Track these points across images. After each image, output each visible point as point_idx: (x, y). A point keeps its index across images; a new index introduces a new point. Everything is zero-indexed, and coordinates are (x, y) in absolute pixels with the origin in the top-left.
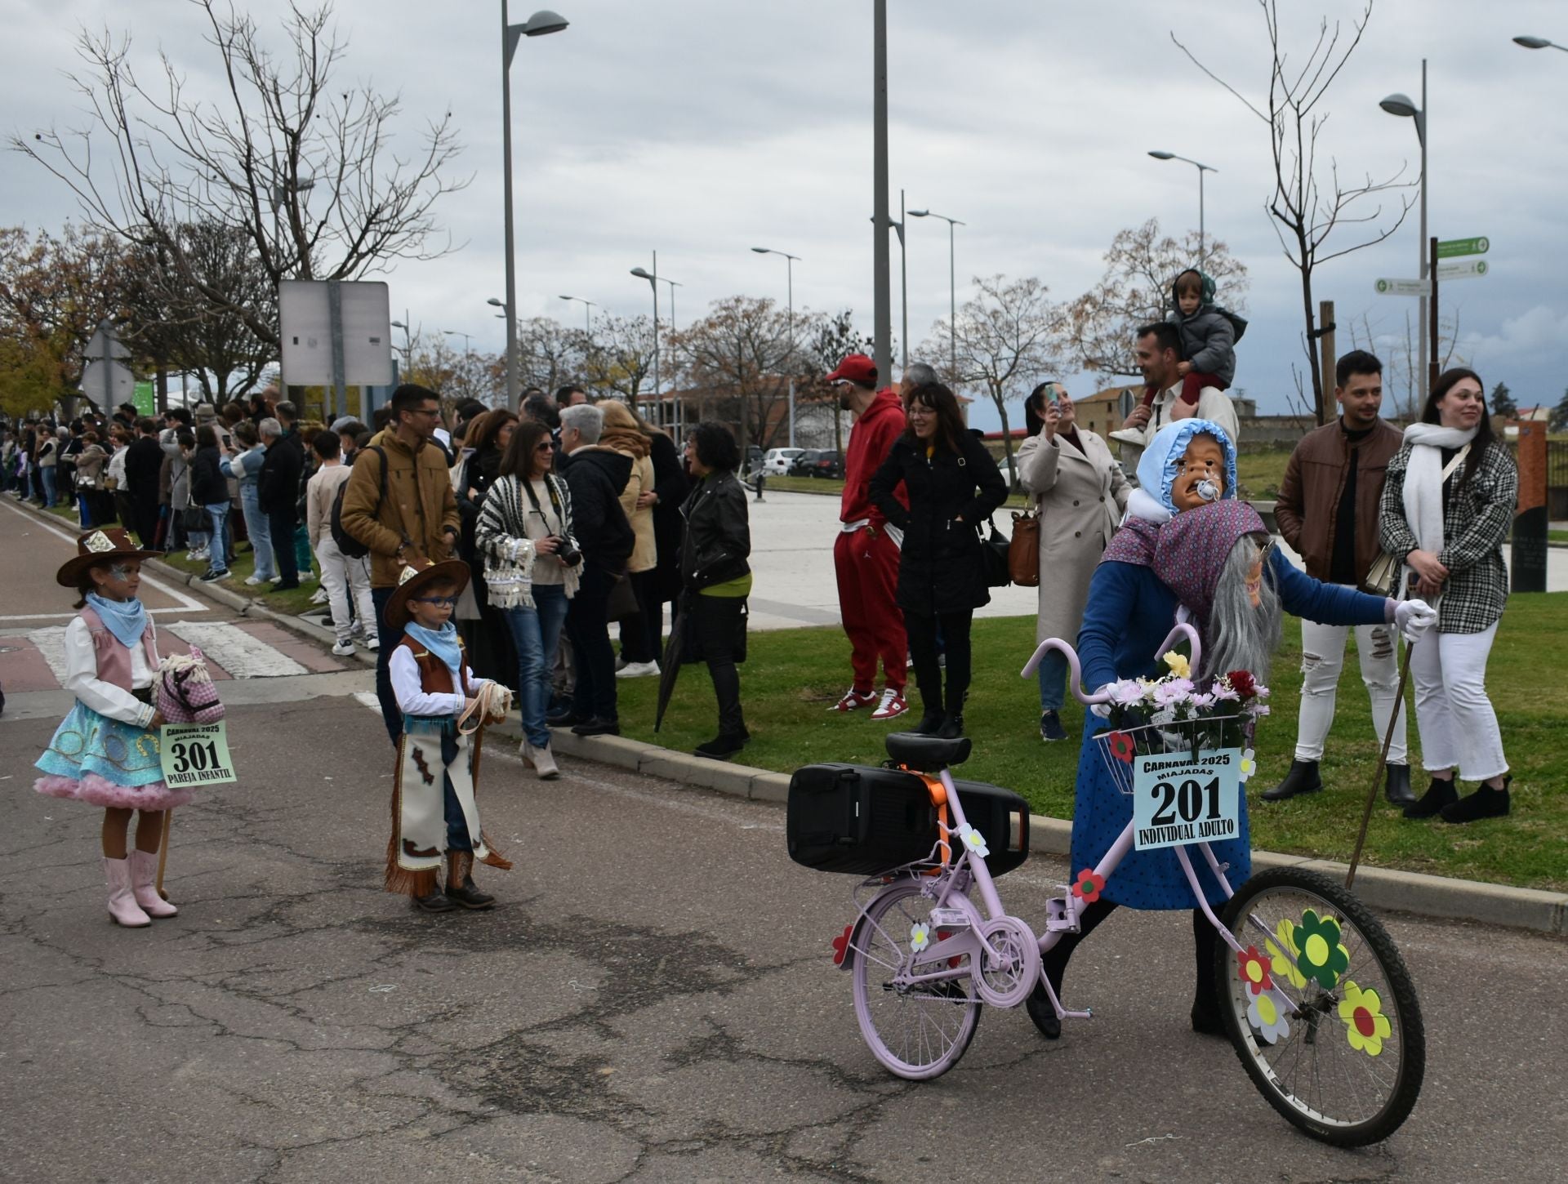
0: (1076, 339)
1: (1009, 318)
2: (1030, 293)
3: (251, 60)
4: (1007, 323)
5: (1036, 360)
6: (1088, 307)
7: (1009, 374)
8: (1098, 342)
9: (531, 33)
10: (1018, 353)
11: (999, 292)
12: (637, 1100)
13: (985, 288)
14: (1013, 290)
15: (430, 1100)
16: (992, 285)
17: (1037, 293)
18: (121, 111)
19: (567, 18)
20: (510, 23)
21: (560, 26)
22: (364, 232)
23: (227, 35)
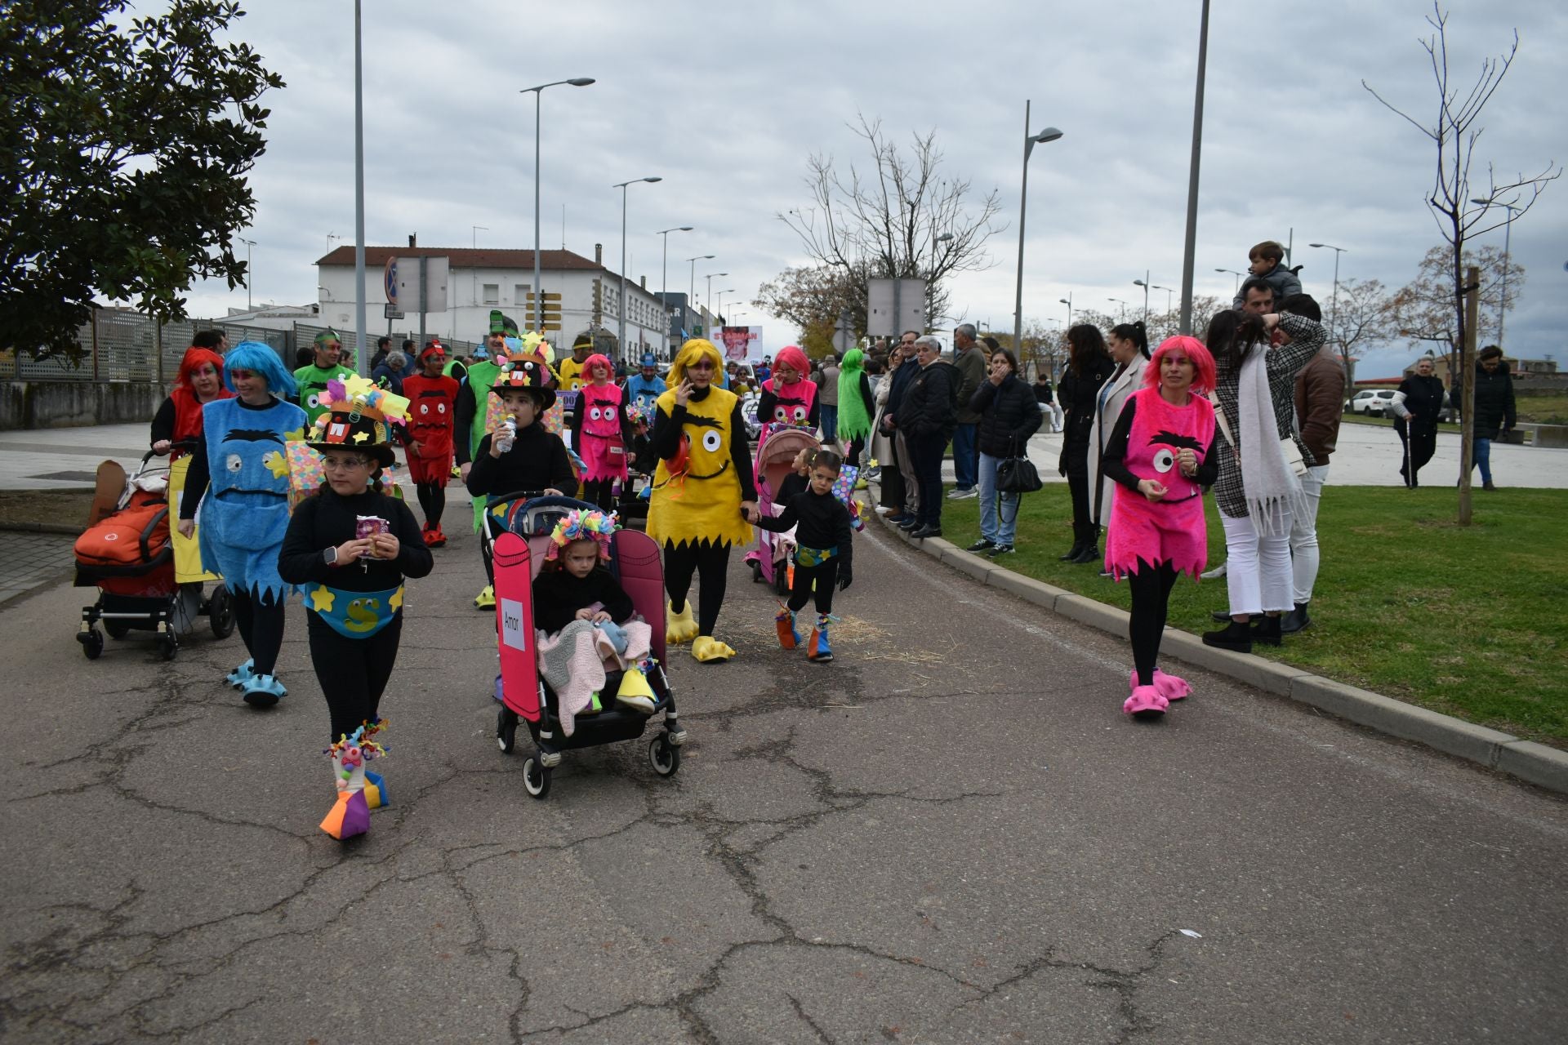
0: (1396, 318)
1: (1356, 305)
2: (1372, 290)
3: (892, 163)
4: (1355, 310)
5: (1371, 331)
6: (1405, 297)
7: (1354, 340)
8: (1410, 319)
9: (1043, 139)
10: (1361, 327)
11: (1351, 289)
13: (1342, 287)
14: (1361, 288)
16: (1347, 285)
17: (1377, 289)
19: (1062, 131)
20: (1031, 135)
21: (1059, 136)
22: (946, 256)
23: (879, 153)
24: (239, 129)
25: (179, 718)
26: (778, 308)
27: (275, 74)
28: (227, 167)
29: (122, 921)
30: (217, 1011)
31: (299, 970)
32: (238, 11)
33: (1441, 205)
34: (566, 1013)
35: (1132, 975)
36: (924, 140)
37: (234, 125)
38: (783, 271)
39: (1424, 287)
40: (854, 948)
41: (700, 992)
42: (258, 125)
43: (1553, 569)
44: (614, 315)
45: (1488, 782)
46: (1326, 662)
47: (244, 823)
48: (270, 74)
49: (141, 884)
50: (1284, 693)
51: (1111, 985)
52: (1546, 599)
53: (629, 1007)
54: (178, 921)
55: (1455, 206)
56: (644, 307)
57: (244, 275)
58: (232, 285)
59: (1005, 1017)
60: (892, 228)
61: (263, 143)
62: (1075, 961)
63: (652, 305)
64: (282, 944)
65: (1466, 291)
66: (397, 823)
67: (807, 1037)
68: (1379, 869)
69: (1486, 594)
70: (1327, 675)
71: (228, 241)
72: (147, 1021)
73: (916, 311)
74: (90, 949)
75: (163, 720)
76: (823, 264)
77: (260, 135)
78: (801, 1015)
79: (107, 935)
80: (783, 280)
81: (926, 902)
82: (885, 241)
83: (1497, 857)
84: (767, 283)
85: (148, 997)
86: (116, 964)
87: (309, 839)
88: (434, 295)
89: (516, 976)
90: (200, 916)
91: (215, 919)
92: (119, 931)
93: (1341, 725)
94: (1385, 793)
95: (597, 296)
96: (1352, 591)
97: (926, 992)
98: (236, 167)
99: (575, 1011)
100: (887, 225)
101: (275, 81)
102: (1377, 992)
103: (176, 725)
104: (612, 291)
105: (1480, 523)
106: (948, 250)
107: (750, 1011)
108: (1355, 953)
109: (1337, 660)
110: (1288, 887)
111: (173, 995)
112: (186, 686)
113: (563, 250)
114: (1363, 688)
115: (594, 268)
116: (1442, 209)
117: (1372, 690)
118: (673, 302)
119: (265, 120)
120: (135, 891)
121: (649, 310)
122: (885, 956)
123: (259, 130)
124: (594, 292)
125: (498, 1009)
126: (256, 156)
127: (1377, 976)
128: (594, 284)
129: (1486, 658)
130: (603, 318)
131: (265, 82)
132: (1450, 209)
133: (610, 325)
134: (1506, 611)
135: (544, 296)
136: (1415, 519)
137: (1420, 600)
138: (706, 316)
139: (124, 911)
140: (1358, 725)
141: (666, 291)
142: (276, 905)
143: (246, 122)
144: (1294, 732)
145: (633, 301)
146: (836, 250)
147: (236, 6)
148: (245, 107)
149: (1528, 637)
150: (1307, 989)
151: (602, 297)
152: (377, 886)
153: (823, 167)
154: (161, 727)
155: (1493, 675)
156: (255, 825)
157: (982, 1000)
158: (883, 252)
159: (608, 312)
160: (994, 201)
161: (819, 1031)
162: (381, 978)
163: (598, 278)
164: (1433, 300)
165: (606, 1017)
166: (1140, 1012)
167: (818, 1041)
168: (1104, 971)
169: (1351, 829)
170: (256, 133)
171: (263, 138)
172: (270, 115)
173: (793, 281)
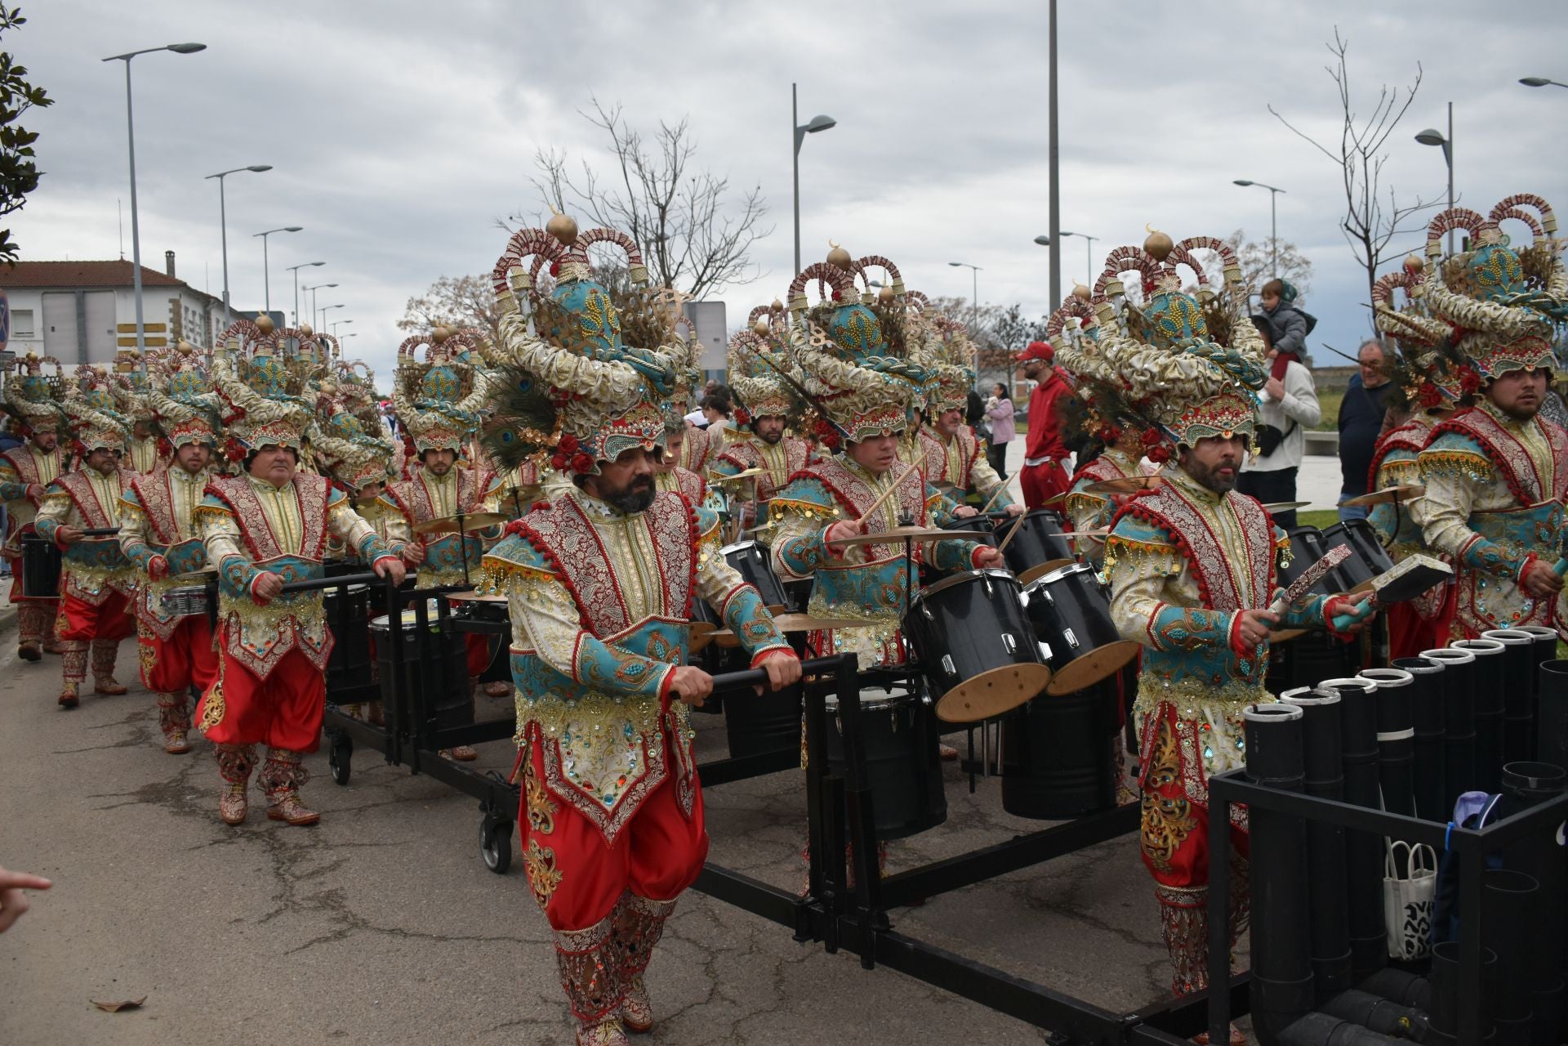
3: (637, 161)
9: (812, 130)
12: (924, 853)
15: (793, 846)
18: (560, 197)
19: (835, 119)
20: (799, 124)
21: (831, 125)
22: (706, 268)
23: (623, 146)
27: (39, 89)
32: (18, 17)
33: (1353, 228)
38: (437, 281)
42: (23, 152)
48: (34, 88)
55: (1367, 231)
61: (36, 176)
64: (766, 1020)
73: (716, 340)
80: (438, 294)
84: (418, 298)
95: (176, 319)
100: (635, 231)
101: (38, 98)
104: (194, 313)
106: (709, 261)
113: (122, 261)
115: (165, 282)
116: (1355, 233)
119: (31, 145)
123: (30, 159)
124: (171, 315)
126: (28, 190)
128: (171, 306)
131: (25, 100)
132: (1361, 233)
135: (148, 328)
147: (15, 13)
151: (183, 322)
153: (555, 164)
160: (756, 201)
163: (177, 297)
170: (28, 163)
171: (37, 171)
172: (38, 138)
173: (450, 294)
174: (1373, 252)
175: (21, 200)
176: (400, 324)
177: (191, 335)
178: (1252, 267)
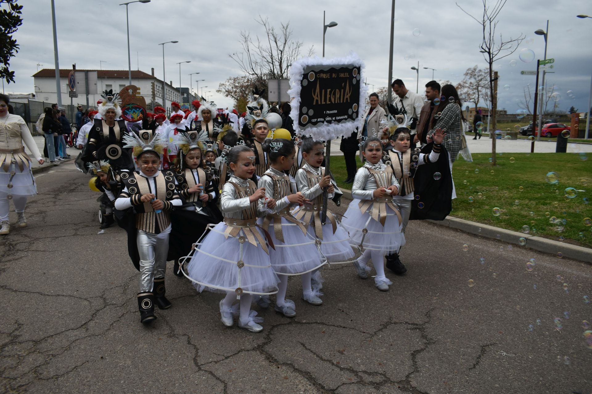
6: (459, 87)
9: (330, 26)
18: (248, 47)
19: (337, 23)
20: (325, 25)
23: (268, 31)
24: (10, 14)
25: (17, 257)
26: (227, 93)
28: (5, 30)
29: (16, 337)
30: (70, 367)
31: (100, 349)
33: (484, 48)
34: (215, 356)
35: (422, 325)
36: (285, 26)
37: (8, 12)
38: (228, 78)
39: (465, 83)
40: (319, 323)
41: (265, 344)
42: (18, 13)
43: (528, 179)
44: (160, 96)
45: (524, 251)
46: (460, 213)
47: (59, 295)
49: (21, 322)
50: (447, 225)
51: (416, 329)
52: (528, 189)
53: (239, 352)
54: (42, 335)
56: (172, 93)
57: (13, 77)
58: (8, 82)
59: (382, 343)
60: (274, 60)
61: (21, 20)
62: (401, 321)
63: (175, 93)
64: (90, 340)
65: (493, 80)
66: (124, 291)
67: (311, 356)
68: (496, 282)
69: (507, 188)
70: (462, 218)
71: (8, 62)
72: (41, 374)
74: (6, 349)
75: (10, 258)
76: (248, 74)
77: (19, 17)
78: (306, 349)
79: (12, 342)
80: (228, 82)
81: (341, 305)
82: (271, 65)
83: (534, 276)
84: (222, 83)
85: (38, 365)
86: (20, 353)
87: (89, 299)
88: (92, 87)
89: (191, 344)
90: (51, 332)
91: (58, 332)
92: (17, 340)
93: (469, 235)
94: (491, 257)
95: (153, 89)
96: (462, 189)
97: (350, 336)
98: (9, 30)
99: (219, 355)
100: (272, 59)
102: (508, 323)
103: (16, 260)
104: (159, 87)
105: (498, 164)
107: (286, 349)
108: (496, 311)
109: (463, 213)
110: (467, 291)
111: (49, 363)
112: (16, 245)
113: (138, 71)
114: (475, 221)
115: (151, 78)
116: (485, 50)
117: (478, 222)
118: (184, 91)
119: (21, 10)
120: (19, 325)
121: (174, 94)
122: (331, 325)
123: (19, 15)
124: (152, 87)
125: (187, 357)
126: (19, 25)
127: (506, 318)
128: (152, 84)
129: (514, 209)
130: (156, 98)
132: (488, 50)
133: (159, 101)
134: (516, 193)
136: (476, 164)
137: (487, 191)
138: (197, 97)
139: (17, 333)
140: (475, 235)
141: (182, 87)
142: (82, 326)
143: (13, 11)
144: (454, 238)
145: (168, 91)
146: (252, 69)
148: (12, 5)
149: (527, 201)
150: (484, 324)
151: (155, 89)
152: (123, 315)
153: (246, 36)
154: (10, 261)
155: (519, 215)
156: (63, 296)
157: (371, 338)
158: (271, 69)
159: (158, 95)
161: (315, 354)
162: (136, 349)
163: (153, 82)
164: (469, 88)
165: (231, 356)
166: (429, 337)
167: (316, 357)
168: (412, 324)
169: (483, 270)
170: (18, 16)
171: (21, 18)
172: (23, 8)
173: (232, 82)
174: (491, 58)
175: (16, 29)
176: (217, 91)
177: (158, 93)
178: (480, 78)
